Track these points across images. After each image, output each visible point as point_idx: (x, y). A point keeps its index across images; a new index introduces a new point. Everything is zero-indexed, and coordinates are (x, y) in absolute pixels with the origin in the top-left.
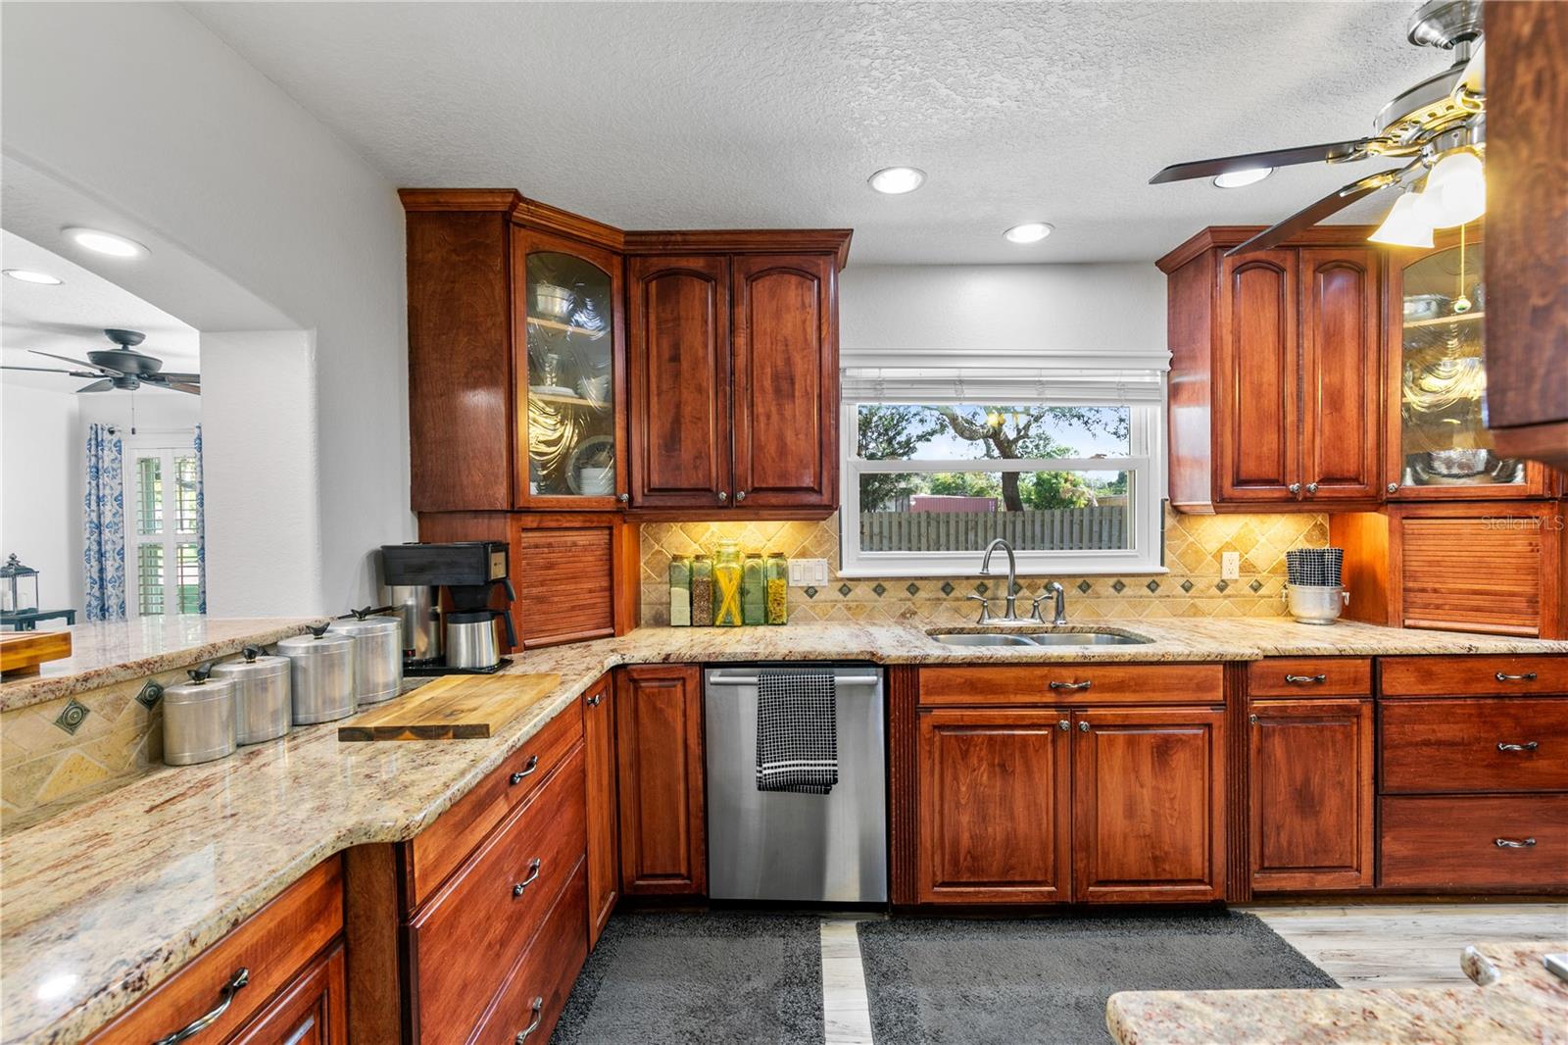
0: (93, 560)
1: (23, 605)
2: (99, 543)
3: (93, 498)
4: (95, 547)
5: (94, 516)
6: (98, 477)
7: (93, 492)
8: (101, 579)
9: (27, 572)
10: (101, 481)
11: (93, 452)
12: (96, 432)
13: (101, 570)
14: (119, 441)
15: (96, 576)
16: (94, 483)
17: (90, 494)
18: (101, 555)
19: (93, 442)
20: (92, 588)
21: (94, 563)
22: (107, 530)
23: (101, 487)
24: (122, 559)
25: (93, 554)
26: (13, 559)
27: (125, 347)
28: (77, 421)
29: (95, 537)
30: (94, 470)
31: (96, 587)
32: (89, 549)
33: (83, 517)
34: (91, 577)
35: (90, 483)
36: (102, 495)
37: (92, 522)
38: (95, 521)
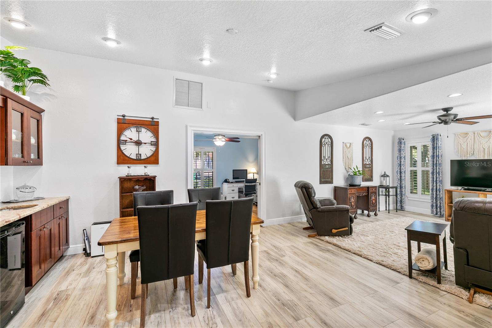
0: (399, 174)
1: (388, 184)
2: (400, 169)
3: (399, 157)
4: (399, 170)
5: (399, 162)
6: (400, 152)
7: (399, 156)
8: (400, 179)
9: (388, 176)
10: (401, 153)
11: (399, 145)
12: (400, 140)
13: (401, 177)
14: (405, 142)
15: (399, 178)
16: (399, 153)
17: (398, 156)
18: (401, 172)
19: (399, 143)
20: (398, 181)
21: (399, 175)
22: (402, 166)
23: (401, 154)
24: (405, 174)
25: (399, 172)
26: (385, 173)
27: (447, 113)
28: (394, 137)
29: (399, 168)
30: (399, 150)
31: (399, 181)
32: (398, 171)
33: (397, 162)
34: (398, 178)
35: (398, 153)
36: (401, 156)
37: (398, 164)
38: (399, 163)
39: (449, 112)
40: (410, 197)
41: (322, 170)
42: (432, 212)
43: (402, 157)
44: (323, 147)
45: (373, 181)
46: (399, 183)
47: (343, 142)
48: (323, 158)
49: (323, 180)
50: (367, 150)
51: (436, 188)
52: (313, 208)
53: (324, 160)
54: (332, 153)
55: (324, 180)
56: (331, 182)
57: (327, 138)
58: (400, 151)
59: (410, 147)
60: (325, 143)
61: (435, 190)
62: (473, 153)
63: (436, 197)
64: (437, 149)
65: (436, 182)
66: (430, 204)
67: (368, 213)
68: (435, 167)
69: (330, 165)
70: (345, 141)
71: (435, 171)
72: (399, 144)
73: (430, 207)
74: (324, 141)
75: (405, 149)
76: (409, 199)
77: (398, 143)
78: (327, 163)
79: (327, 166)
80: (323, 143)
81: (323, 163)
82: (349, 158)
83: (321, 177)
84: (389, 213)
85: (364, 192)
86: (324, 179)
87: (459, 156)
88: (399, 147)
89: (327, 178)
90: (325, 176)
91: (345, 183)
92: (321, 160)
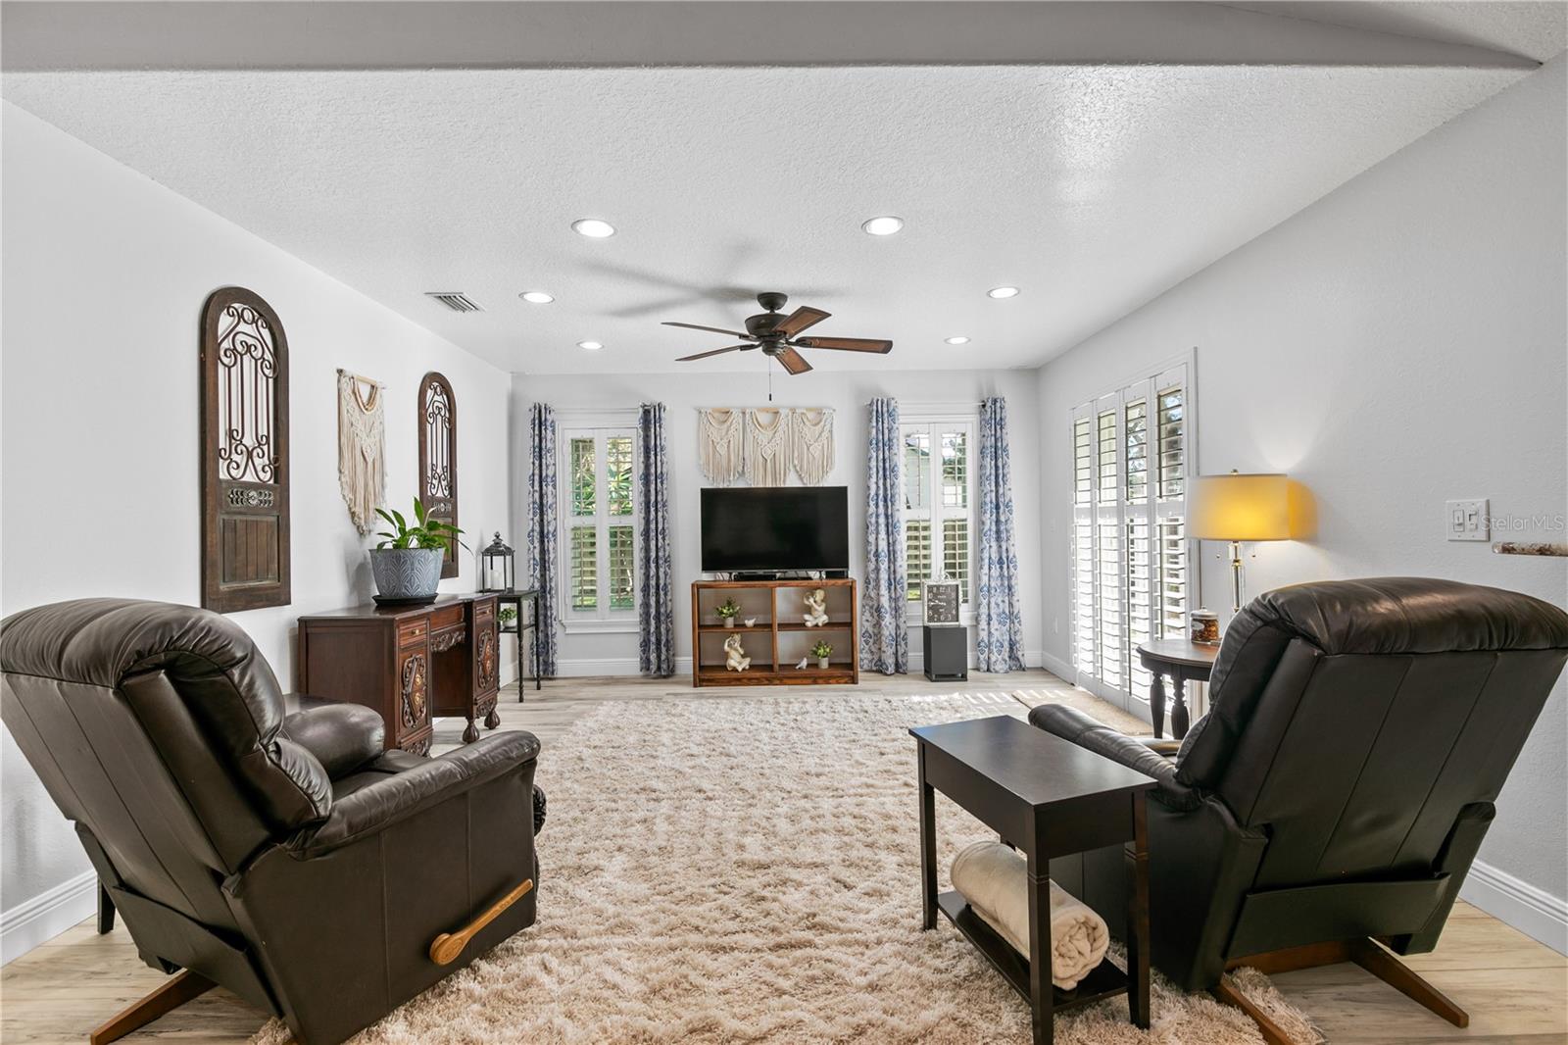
0: (536, 541)
2: (541, 524)
3: (537, 478)
4: (537, 528)
5: (537, 495)
6: (541, 458)
7: (537, 472)
8: (542, 559)
9: (509, 549)
10: (544, 461)
11: (537, 432)
12: (540, 411)
13: (543, 552)
14: (555, 421)
15: (537, 557)
16: (537, 463)
17: (533, 475)
18: (542, 536)
19: (536, 422)
20: (535, 570)
21: (537, 544)
22: (548, 510)
23: (544, 467)
25: (536, 535)
26: (498, 537)
27: (772, 311)
28: (513, 401)
29: (537, 518)
30: (537, 450)
31: (538, 568)
32: (533, 531)
33: (527, 497)
34: (534, 559)
35: (533, 463)
36: (544, 475)
37: (534, 503)
38: (538, 501)
39: (776, 312)
40: (574, 625)
41: (221, 517)
42: (646, 664)
43: (547, 476)
44: (221, 368)
45: (457, 576)
46: (539, 576)
47: (340, 372)
48: (223, 443)
49: (223, 587)
50: (437, 431)
51: (658, 585)
52: (263, 834)
53: (235, 457)
54: (282, 417)
55: (236, 585)
56: (279, 596)
57: (247, 315)
58: (539, 452)
59: (570, 442)
60: (239, 348)
61: (653, 591)
62: (743, 471)
63: (658, 612)
64: (659, 454)
65: (657, 563)
66: (637, 641)
67: (469, 727)
68: (653, 513)
69: (269, 487)
70: (349, 370)
71: (653, 526)
72: (537, 428)
73: (638, 650)
74: (232, 332)
75: (555, 448)
76: (568, 631)
77: (534, 424)
78: (250, 477)
79: (253, 493)
80: (226, 345)
81: (223, 475)
82: (370, 461)
83: (214, 564)
84: (521, 700)
85: (454, 631)
86: (234, 578)
87: (711, 479)
88: (537, 439)
89: (251, 569)
90: (241, 557)
91: (351, 593)
92: (210, 454)
